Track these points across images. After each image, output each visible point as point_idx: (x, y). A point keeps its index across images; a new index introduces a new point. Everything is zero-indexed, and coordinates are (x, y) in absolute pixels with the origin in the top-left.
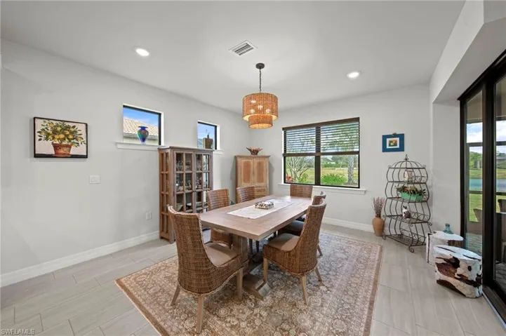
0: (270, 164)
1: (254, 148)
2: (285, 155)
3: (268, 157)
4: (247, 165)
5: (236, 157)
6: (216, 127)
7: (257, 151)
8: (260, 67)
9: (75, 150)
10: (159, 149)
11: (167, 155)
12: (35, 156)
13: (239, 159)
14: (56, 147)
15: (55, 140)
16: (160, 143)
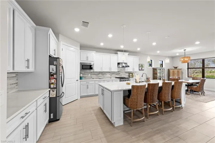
0: (182, 72)
1: (175, 66)
2: (188, 68)
3: (181, 69)
4: (173, 72)
5: (168, 69)
6: (162, 61)
7: (177, 67)
8: (185, 50)
9: (143, 69)
10: (153, 68)
11: (156, 69)
12: (139, 70)
13: (170, 70)
14: (141, 68)
15: (141, 67)
16: (152, 67)
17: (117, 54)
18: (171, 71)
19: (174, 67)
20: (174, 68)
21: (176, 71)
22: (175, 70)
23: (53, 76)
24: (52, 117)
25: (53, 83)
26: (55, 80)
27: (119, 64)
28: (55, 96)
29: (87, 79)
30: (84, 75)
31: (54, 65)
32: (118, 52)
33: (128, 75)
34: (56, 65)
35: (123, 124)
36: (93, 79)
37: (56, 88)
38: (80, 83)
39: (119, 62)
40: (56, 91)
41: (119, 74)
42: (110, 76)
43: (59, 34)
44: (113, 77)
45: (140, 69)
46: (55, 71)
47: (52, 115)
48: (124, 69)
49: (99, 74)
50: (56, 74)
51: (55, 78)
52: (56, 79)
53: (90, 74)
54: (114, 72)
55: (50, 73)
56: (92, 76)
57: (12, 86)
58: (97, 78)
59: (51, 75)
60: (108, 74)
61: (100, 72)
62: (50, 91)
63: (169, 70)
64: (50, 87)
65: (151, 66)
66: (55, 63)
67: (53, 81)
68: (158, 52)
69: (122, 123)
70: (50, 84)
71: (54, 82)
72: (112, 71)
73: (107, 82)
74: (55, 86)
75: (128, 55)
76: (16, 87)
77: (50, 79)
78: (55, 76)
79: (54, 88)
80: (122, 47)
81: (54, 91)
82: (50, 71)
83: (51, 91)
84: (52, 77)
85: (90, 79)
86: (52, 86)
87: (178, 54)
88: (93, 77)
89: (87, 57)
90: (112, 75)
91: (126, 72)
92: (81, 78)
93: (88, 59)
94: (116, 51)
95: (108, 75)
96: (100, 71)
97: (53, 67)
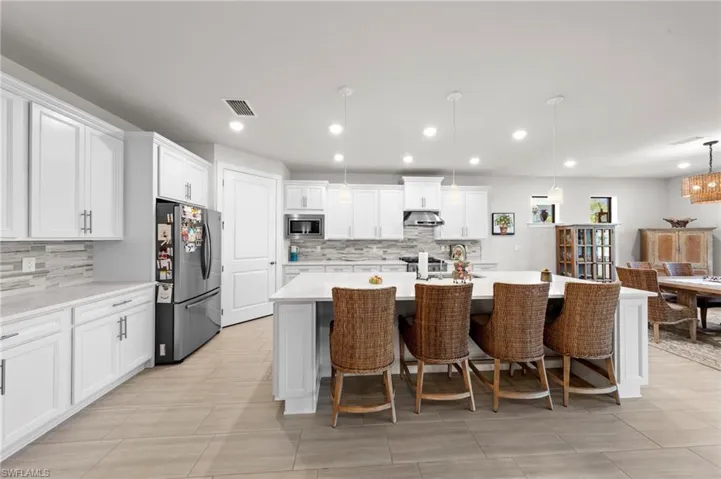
1: (679, 219)
3: (711, 229)
4: (666, 241)
5: (641, 231)
6: (610, 199)
7: (685, 223)
8: (710, 144)
9: (509, 230)
10: (557, 227)
11: (568, 231)
12: (493, 234)
13: (649, 234)
14: (501, 229)
15: (501, 225)
16: (554, 221)
17: (401, 183)
18: (653, 239)
19: (671, 222)
20: (669, 225)
21: (680, 237)
22: (674, 236)
23: (166, 251)
24: (163, 353)
25: (164, 269)
26: (169, 260)
27: (407, 215)
28: (169, 301)
29: (311, 260)
30: (303, 250)
31: (168, 224)
32: (405, 178)
33: (448, 250)
34: (173, 224)
35: (314, 411)
36: (329, 259)
37: (172, 281)
38: (284, 271)
39: (409, 208)
40: (173, 289)
41: (412, 247)
42: (381, 252)
43: (212, 144)
44: (391, 257)
45: (497, 229)
46: (170, 238)
47: (162, 347)
48: (433, 231)
49: (347, 246)
50: (173, 244)
51: (168, 257)
52: (173, 259)
53: (319, 248)
54: (396, 241)
55: (158, 243)
56: (326, 251)
57: (70, 271)
58: (340, 259)
59: (161, 248)
60: (375, 246)
61: (348, 241)
62: (157, 288)
63: (642, 235)
64: (158, 279)
65: (549, 218)
66: (170, 217)
67: (165, 263)
68: (570, 164)
69: (310, 408)
70: (158, 270)
71: (166, 265)
72: (385, 236)
73: (364, 270)
74: (170, 277)
75: (443, 183)
76: (85, 274)
77: (158, 257)
78: (170, 251)
79: (166, 281)
80: (408, 161)
81: (166, 289)
82: (159, 239)
83: (161, 289)
84: (163, 253)
85: (321, 260)
86: (163, 275)
87: (684, 166)
88: (328, 256)
89: (304, 200)
90: (389, 251)
91: (440, 242)
92: (292, 257)
93: (305, 205)
94: (399, 175)
95: (375, 250)
96: (346, 236)
97: (165, 228)
